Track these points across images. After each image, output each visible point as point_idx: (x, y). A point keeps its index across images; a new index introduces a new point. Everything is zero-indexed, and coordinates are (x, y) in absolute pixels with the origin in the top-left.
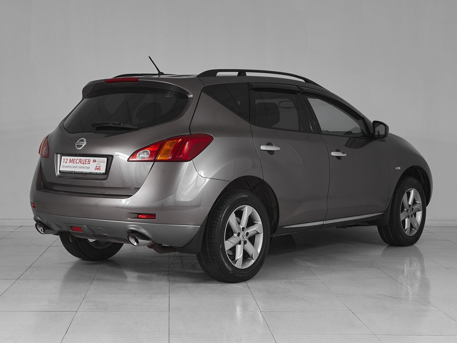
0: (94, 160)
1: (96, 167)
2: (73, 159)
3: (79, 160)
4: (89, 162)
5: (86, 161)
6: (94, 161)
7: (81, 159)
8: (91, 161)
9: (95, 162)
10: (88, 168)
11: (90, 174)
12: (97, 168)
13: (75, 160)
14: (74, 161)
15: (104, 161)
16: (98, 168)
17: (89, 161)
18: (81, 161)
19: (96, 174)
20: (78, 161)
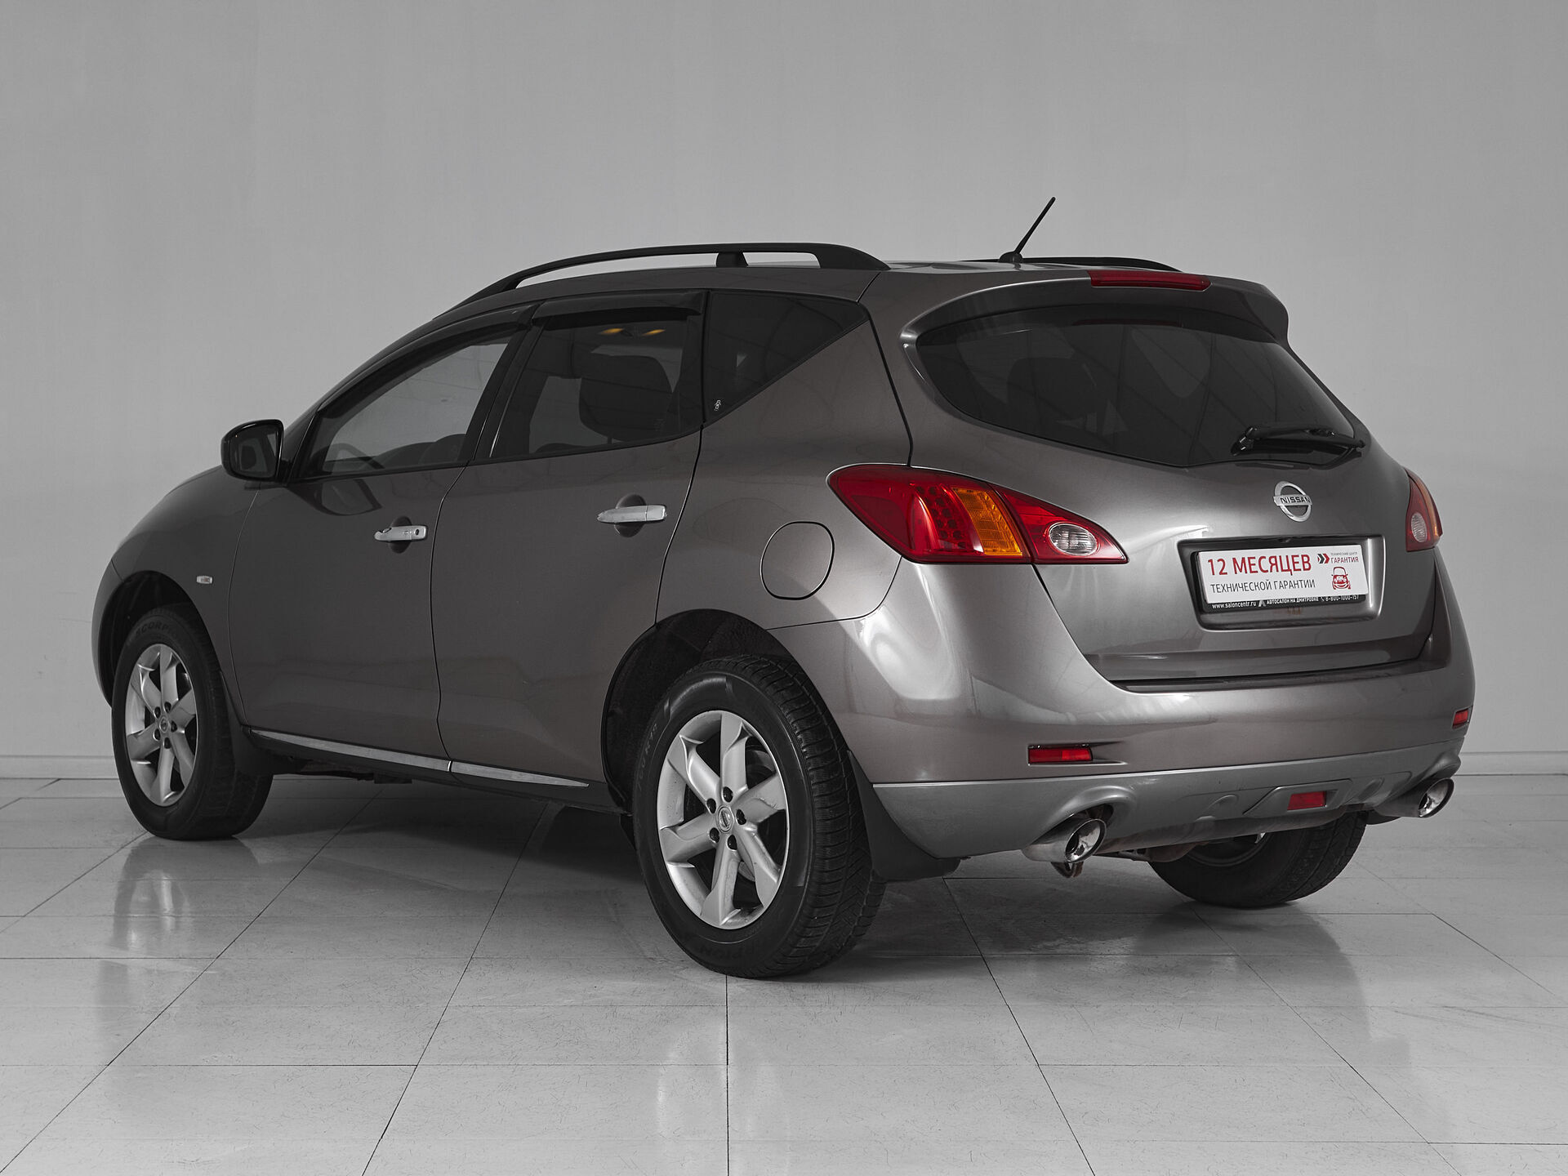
0: (1320, 555)
1: (1335, 577)
2: (1243, 559)
3: (1267, 558)
4: (1307, 562)
5: (1294, 563)
6: (1323, 559)
7: (1275, 557)
8: (1314, 561)
9: (1327, 562)
10: (1310, 584)
11: (1321, 602)
12: (1338, 583)
13: (1252, 561)
14: (1250, 565)
15: (1355, 556)
16: (1343, 582)
17: (1306, 559)
18: (1276, 564)
19: (1340, 601)
20: (1266, 565)
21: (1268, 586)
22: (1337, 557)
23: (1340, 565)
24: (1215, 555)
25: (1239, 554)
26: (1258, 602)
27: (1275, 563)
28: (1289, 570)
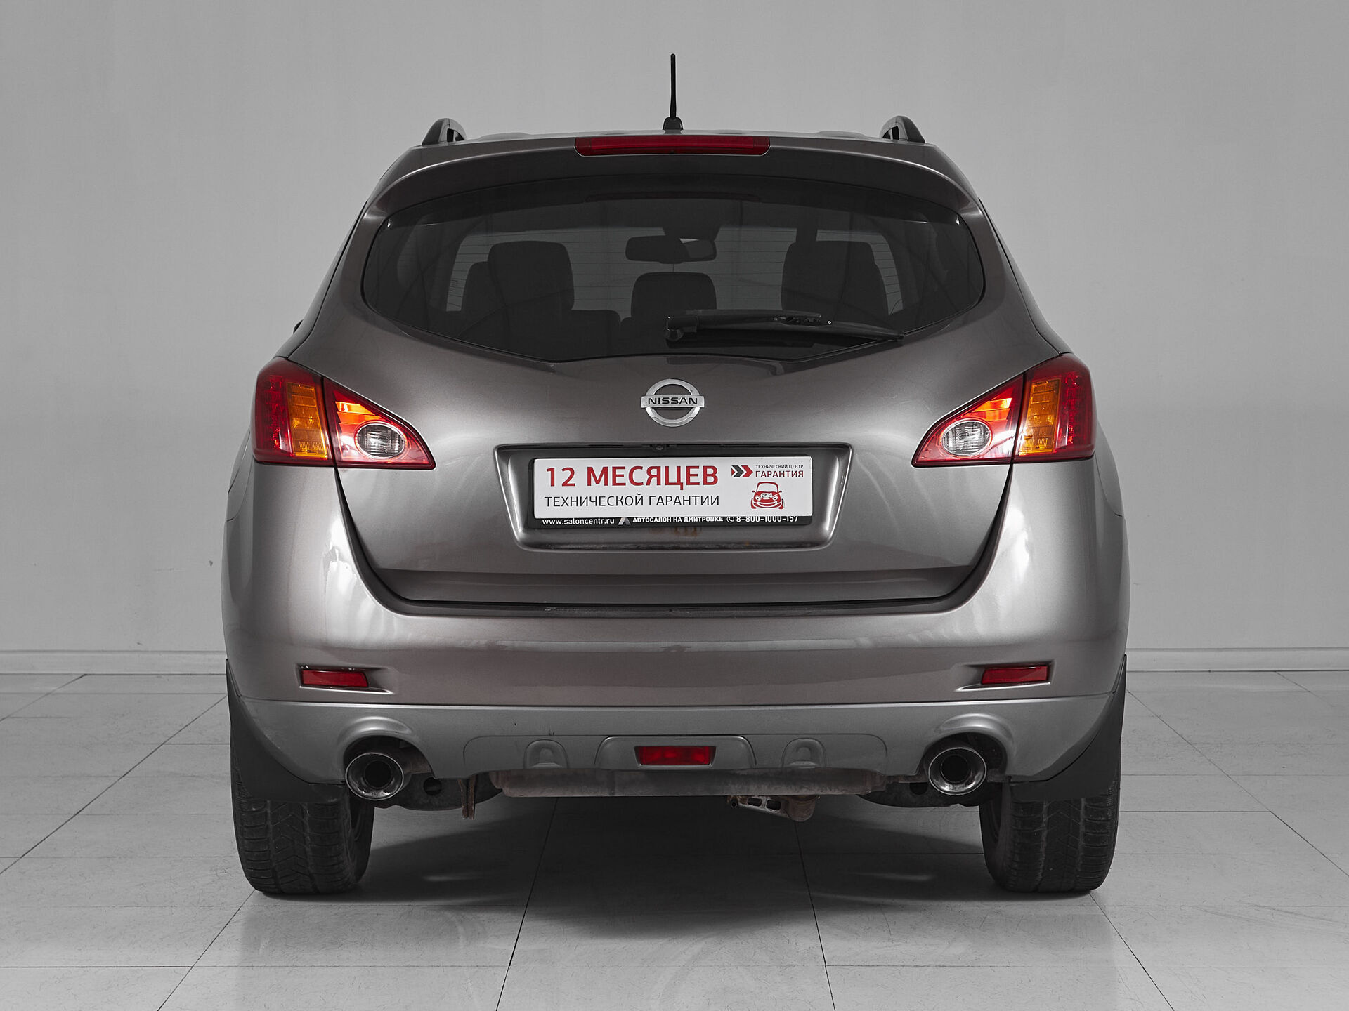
3: (645, 469)
4: (713, 475)
19: (763, 523)
20: (640, 476)
21: (638, 501)
22: (766, 470)
23: (770, 479)
24: (559, 464)
25: (598, 464)
26: (618, 519)
27: (655, 476)
28: (679, 483)
